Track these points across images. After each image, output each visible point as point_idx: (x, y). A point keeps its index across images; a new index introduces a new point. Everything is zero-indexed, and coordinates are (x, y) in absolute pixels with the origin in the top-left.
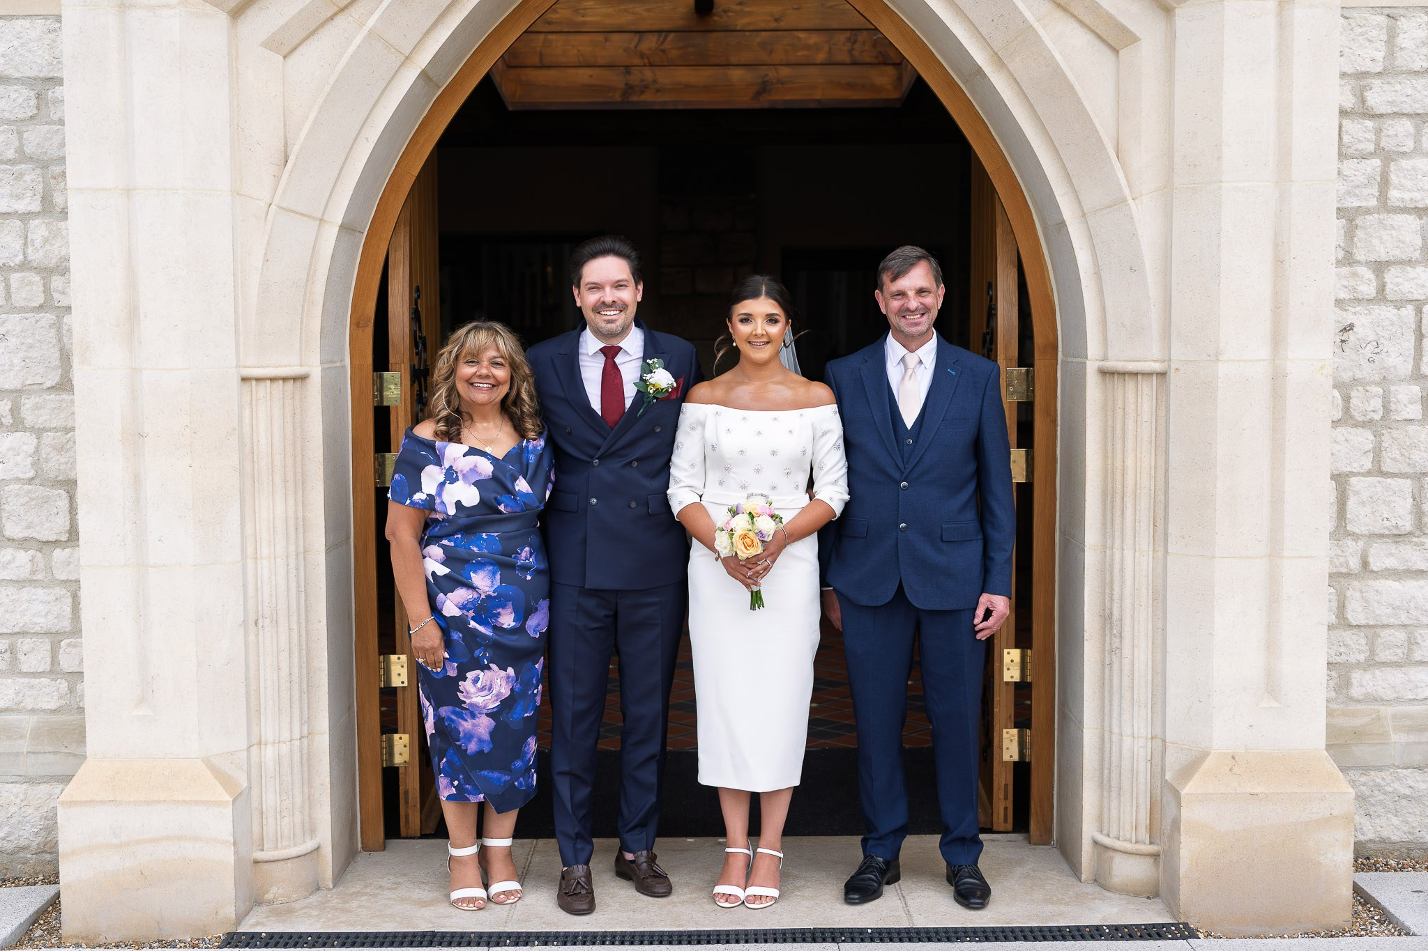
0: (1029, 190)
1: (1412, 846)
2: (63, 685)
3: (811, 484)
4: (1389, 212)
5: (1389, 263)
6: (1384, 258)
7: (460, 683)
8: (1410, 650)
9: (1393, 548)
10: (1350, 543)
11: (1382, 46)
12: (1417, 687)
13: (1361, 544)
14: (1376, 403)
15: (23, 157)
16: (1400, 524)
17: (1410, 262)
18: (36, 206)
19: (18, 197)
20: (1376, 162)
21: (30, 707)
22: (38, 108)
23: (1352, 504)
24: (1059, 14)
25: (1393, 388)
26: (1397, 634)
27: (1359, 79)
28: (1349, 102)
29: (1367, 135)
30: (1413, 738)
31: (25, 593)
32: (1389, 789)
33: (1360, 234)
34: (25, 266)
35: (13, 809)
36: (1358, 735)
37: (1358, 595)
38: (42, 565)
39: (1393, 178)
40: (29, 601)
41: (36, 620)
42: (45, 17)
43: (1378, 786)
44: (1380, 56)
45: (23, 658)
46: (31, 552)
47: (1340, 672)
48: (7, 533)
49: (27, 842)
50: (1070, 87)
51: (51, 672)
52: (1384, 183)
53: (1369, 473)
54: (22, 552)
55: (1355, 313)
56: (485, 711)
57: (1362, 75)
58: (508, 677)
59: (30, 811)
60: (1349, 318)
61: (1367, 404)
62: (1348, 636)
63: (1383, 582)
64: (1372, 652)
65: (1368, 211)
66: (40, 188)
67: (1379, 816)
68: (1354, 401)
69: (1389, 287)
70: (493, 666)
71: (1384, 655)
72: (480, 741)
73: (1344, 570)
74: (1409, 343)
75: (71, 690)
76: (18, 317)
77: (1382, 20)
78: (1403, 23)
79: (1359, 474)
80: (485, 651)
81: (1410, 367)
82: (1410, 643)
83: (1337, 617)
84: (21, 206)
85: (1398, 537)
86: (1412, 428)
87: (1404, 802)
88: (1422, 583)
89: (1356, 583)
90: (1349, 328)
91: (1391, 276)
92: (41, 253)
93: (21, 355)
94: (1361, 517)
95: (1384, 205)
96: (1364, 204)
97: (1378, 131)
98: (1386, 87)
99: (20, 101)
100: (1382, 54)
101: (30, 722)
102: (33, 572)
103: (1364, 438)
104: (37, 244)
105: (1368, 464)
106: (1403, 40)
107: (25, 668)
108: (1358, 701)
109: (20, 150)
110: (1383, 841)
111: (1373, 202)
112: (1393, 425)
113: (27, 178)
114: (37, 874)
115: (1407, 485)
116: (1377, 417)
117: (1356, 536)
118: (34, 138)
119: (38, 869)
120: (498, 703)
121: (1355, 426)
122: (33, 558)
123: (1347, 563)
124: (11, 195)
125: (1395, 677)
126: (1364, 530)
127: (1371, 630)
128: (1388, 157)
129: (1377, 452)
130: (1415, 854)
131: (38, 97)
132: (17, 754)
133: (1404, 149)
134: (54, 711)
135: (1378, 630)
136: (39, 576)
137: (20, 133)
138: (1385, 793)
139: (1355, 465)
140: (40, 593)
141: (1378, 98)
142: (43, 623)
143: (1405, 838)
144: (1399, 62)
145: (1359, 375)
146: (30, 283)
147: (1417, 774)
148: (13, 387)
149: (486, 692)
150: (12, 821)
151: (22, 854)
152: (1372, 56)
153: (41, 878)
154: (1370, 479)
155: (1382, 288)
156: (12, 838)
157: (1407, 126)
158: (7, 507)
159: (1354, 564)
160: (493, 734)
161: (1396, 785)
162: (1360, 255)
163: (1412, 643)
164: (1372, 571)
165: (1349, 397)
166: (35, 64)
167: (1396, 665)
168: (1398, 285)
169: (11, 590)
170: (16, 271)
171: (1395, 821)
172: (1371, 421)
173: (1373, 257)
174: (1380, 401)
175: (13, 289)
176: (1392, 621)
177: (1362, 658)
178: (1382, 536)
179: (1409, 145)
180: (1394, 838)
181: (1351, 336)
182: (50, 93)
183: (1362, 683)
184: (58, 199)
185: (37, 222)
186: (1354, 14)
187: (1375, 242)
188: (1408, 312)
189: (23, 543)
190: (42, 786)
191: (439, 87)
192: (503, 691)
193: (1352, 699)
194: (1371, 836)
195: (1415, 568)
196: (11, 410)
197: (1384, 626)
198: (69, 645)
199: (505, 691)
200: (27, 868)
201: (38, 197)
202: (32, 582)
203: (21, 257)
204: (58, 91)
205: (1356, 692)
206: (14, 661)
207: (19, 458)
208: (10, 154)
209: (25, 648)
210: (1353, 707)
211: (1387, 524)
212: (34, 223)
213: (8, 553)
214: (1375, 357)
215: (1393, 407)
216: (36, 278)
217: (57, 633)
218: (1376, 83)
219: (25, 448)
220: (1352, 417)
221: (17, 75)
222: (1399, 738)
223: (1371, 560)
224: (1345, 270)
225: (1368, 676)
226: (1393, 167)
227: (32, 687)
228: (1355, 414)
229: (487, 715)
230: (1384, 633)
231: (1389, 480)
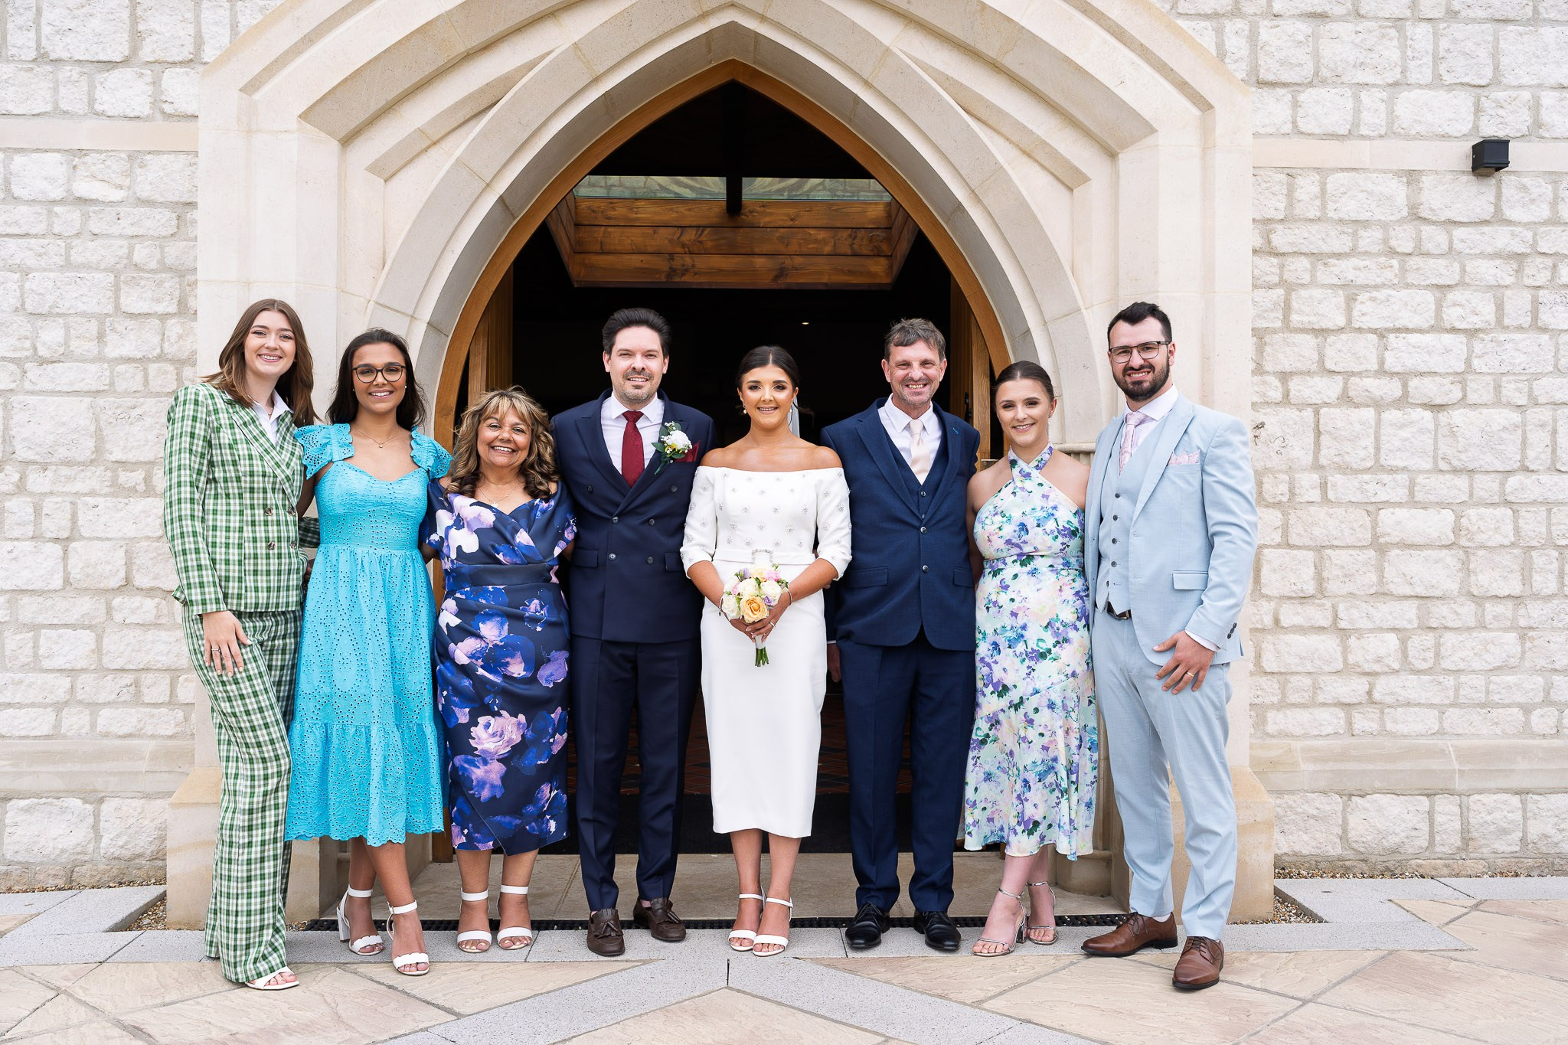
0: (1000, 311)
1: (1319, 859)
2: (180, 714)
3: (816, 543)
4: (1291, 332)
5: (1291, 373)
6: (1288, 369)
7: (472, 729)
8: (1315, 693)
9: (1299, 609)
10: (1263, 602)
11: (1283, 198)
12: (1321, 725)
13: (1273, 604)
14: (1284, 488)
15: (164, 268)
16: (1305, 587)
17: (1309, 373)
18: (173, 308)
19: (159, 301)
20: (1280, 291)
21: (150, 733)
22: (178, 228)
23: (1265, 571)
24: (1025, 159)
25: (1297, 476)
26: (1304, 680)
27: (1265, 224)
28: (1258, 242)
29: (1272, 270)
30: (1319, 767)
31: (150, 635)
32: (1301, 810)
33: (1268, 349)
34: (161, 358)
35: (131, 821)
36: (1273, 763)
37: (1271, 647)
38: (165, 611)
39: (1294, 305)
40: (153, 642)
41: (157, 658)
42: (187, 153)
43: (1290, 807)
44: (1282, 206)
45: (145, 691)
46: (157, 600)
47: (1259, 711)
48: (137, 584)
49: (142, 850)
50: (1034, 217)
51: (170, 703)
52: (1287, 309)
53: (1279, 546)
54: (149, 599)
55: (1265, 414)
56: (496, 757)
57: (1268, 221)
58: (519, 724)
59: (146, 823)
60: (1261, 418)
61: (1274, 488)
62: (1263, 681)
63: (1292, 636)
64: (1284, 695)
65: (1274, 331)
66: (177, 293)
67: (1292, 833)
68: (1266, 486)
69: (1292, 393)
70: (504, 713)
71: (1293, 698)
72: (493, 786)
73: (1260, 627)
74: (1309, 439)
75: (186, 719)
76: (154, 400)
77: (1283, 177)
78: (1300, 181)
79: (1271, 546)
80: (495, 698)
81: (1310, 458)
82: (1314, 687)
83: (1255, 665)
84: (160, 309)
85: (1304, 599)
86: (1313, 509)
87: (1312, 821)
88: (1323, 637)
89: (1269, 637)
90: (1260, 426)
91: (1294, 384)
92: (175, 347)
93: (155, 432)
94: (1273, 583)
95: (1287, 326)
96: (1271, 325)
97: (1282, 267)
98: (1287, 231)
99: (163, 221)
100: (1283, 205)
101: (152, 745)
102: (158, 617)
103: (1274, 517)
104: (172, 341)
105: (1277, 538)
106: (1299, 194)
107: (147, 700)
108: (1273, 736)
109: (162, 262)
110: (1295, 854)
111: (1278, 324)
112: (1298, 506)
113: (167, 285)
114: (150, 878)
115: (1310, 555)
116: (1285, 499)
117: (1269, 598)
118: (174, 251)
119: (151, 874)
120: (509, 749)
121: (1267, 506)
122: (159, 604)
123: (1262, 620)
124: (153, 299)
125: (1303, 716)
126: (1275, 593)
127: (1283, 676)
128: (1290, 287)
129: (1285, 528)
130: (1322, 865)
131: (179, 218)
132: (137, 773)
133: (1303, 281)
134: (171, 737)
135: (1288, 677)
136: (163, 621)
137: (162, 248)
138: (1297, 814)
139: (1268, 539)
140: (163, 635)
141: (1281, 239)
142: (165, 660)
143: (1314, 852)
144: (1297, 212)
145: (1269, 465)
146: (166, 372)
147: (1322, 797)
148: (146, 459)
149: (497, 738)
150: (130, 831)
151: (137, 861)
152: (1276, 207)
153: (153, 881)
154: (1280, 550)
155: (1286, 394)
156: (129, 846)
157: (1304, 262)
158: (137, 561)
159: (1268, 621)
160: (504, 778)
161: (1306, 807)
162: (1269, 366)
163: (1316, 688)
164: (1283, 627)
165: (1262, 483)
166: (177, 192)
167: (1304, 706)
168: (1299, 391)
169: (138, 632)
170: (154, 362)
171: (1305, 837)
172: (1280, 503)
173: (1279, 368)
174: (1287, 486)
175: (150, 378)
176: (1300, 669)
177: (1275, 699)
178: (1290, 598)
179: (1307, 278)
180: (1305, 852)
181: (1262, 432)
182: (189, 215)
183: (1276, 721)
184: (192, 302)
185: (173, 321)
186: (1261, 172)
187: (1281, 356)
188: (1309, 413)
189: (150, 592)
190: (158, 801)
191: (515, 218)
192: (514, 737)
193: (1268, 734)
194: (1285, 850)
195: (1317, 625)
196: (145, 479)
197: (1292, 673)
198: (186, 680)
199: (517, 738)
200: (141, 873)
201: (175, 301)
202: (156, 625)
203: (158, 351)
204: (196, 214)
205: (1271, 728)
206: (138, 693)
207: (149, 520)
208: (153, 265)
209: (148, 682)
210: (1268, 741)
211: (1295, 588)
212: (171, 322)
213: (137, 600)
214: (1283, 450)
215: (1297, 491)
216: (169, 368)
217: (176, 670)
218: (1279, 227)
219: (155, 511)
220: (1264, 499)
221: (161, 200)
222: (1307, 767)
223: (1282, 618)
224: (1257, 378)
225: (1280, 715)
226: (1294, 295)
227: (153, 716)
228: (1266, 496)
229: (499, 760)
230: (1293, 679)
231: (1295, 552)
